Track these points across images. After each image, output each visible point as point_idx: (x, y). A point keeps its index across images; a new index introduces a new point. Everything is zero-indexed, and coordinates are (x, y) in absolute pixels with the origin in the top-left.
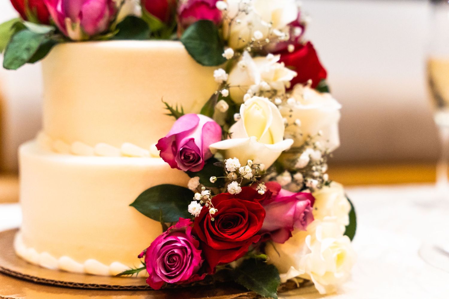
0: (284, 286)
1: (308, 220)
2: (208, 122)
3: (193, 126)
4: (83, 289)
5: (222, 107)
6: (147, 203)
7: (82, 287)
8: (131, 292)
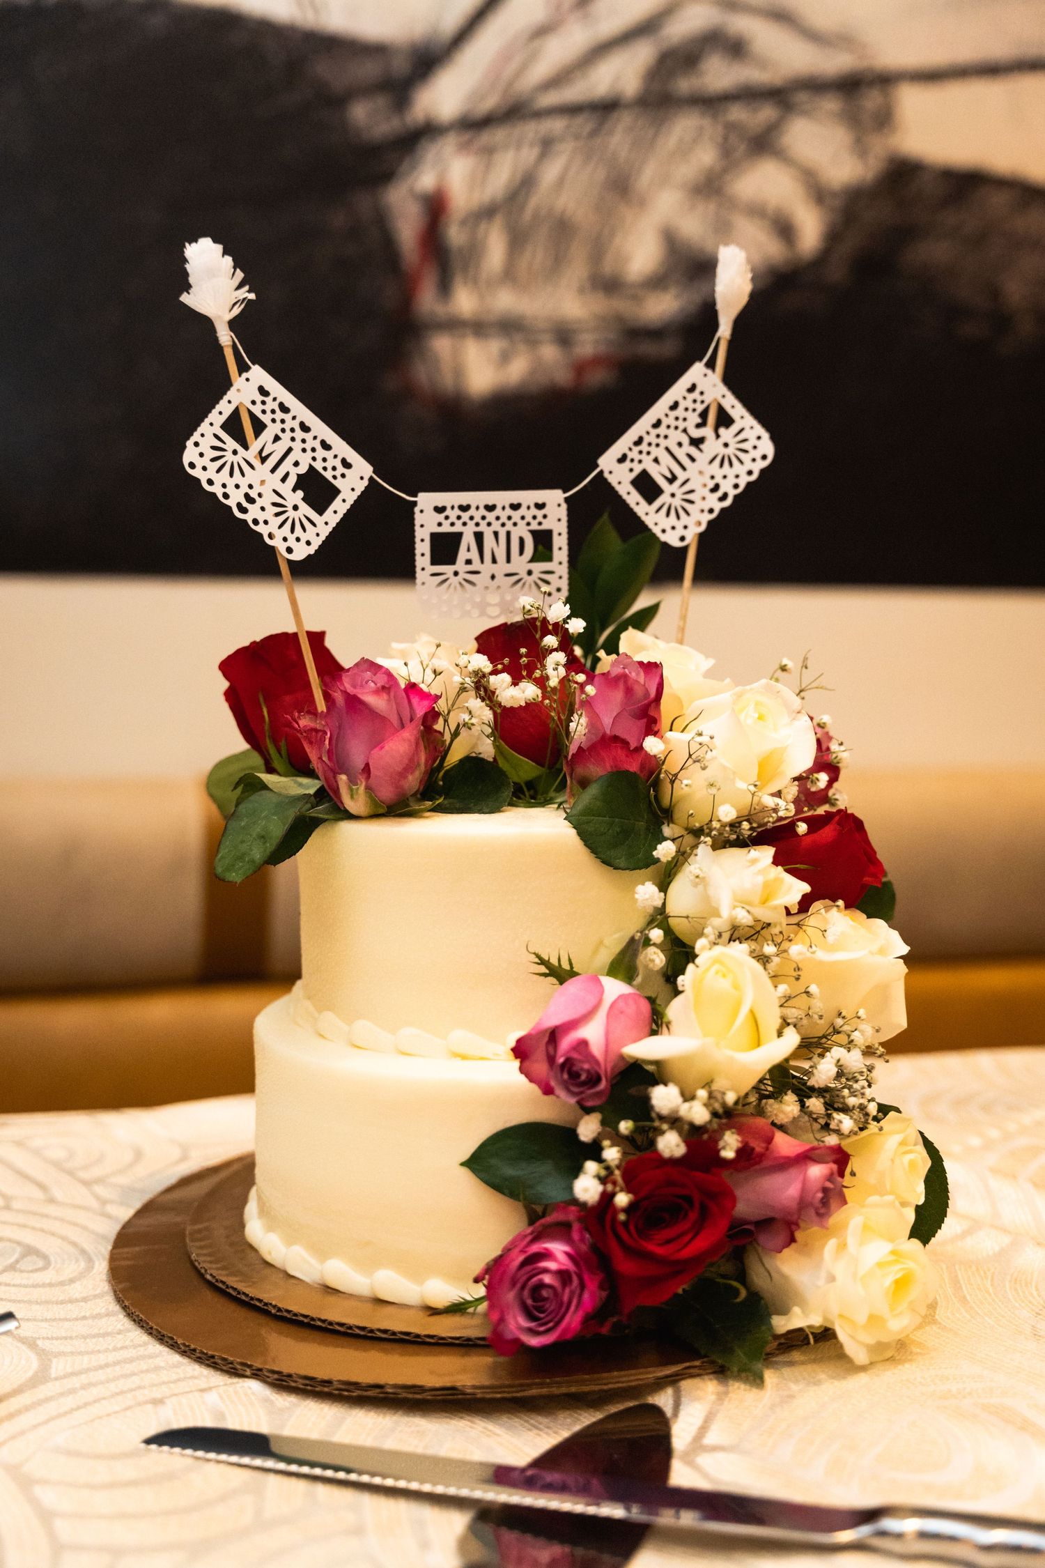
0: (783, 1341)
1: (833, 1204)
2: (621, 997)
3: (589, 1007)
4: (364, 1337)
5: (652, 961)
6: (494, 1161)
7: (362, 1333)
8: (463, 1350)
